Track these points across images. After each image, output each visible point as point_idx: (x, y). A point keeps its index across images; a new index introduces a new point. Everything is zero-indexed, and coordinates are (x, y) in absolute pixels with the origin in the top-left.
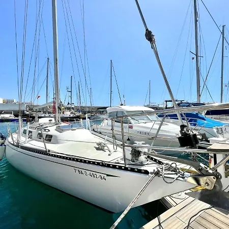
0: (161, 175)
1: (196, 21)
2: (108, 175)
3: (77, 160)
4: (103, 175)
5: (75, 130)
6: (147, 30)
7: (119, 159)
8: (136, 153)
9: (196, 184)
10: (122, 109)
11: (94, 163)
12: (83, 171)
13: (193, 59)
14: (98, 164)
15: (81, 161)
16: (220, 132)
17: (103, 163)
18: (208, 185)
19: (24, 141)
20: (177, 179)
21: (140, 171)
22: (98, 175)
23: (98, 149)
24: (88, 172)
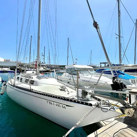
0: (100, 107)
1: (119, 16)
2: (67, 106)
3: (49, 96)
4: (64, 106)
5: (47, 78)
6: (94, 21)
7: (74, 96)
8: (85, 93)
9: (122, 113)
10: (74, 67)
11: (59, 98)
12: (52, 102)
13: (117, 38)
14: (62, 99)
15: (51, 96)
16: (134, 82)
17: (64, 98)
18: (129, 114)
19: (18, 83)
20: (109, 110)
21: (87, 104)
22: (61, 105)
23: (61, 90)
24: (55, 103)
